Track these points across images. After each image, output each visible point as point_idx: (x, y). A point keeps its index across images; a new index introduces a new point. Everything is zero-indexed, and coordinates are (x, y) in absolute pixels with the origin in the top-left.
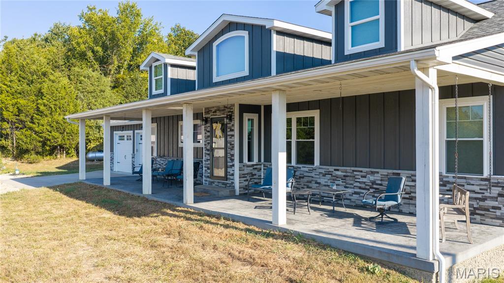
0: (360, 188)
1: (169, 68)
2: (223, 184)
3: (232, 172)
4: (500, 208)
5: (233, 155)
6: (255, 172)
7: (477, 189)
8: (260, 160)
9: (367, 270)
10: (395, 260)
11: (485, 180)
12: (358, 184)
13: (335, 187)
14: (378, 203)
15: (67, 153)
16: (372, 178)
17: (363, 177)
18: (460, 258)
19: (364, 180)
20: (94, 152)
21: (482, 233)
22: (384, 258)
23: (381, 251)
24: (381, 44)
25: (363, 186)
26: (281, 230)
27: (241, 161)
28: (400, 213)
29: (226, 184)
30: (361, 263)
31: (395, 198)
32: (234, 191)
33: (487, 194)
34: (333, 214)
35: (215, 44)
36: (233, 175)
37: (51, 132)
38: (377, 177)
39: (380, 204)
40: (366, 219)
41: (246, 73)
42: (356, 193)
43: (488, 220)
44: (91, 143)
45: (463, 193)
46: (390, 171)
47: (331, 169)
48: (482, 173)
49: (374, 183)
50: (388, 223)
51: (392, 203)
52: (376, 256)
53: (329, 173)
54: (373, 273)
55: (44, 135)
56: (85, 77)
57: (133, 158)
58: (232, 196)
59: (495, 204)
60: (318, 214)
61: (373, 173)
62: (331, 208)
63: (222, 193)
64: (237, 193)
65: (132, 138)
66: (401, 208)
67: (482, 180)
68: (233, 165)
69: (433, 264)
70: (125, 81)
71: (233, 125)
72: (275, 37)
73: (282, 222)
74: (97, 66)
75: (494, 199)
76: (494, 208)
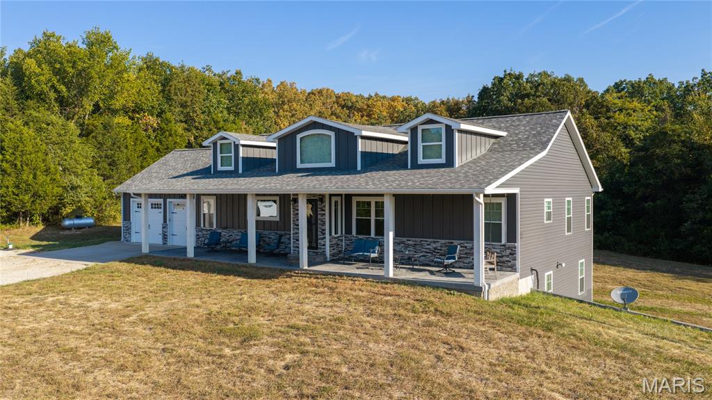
0: (426, 252)
1: (241, 148)
2: (314, 252)
3: (323, 243)
4: (510, 261)
5: (324, 230)
6: (339, 242)
7: (498, 251)
8: (342, 233)
9: (451, 294)
10: (463, 288)
11: (503, 245)
12: (424, 250)
13: (407, 252)
14: (445, 261)
15: (31, 220)
16: (434, 246)
17: (428, 245)
18: (492, 286)
19: (429, 247)
20: (70, 219)
21: (501, 275)
22: (458, 288)
23: (456, 285)
24: (443, 160)
25: (428, 251)
26: (392, 279)
27: (330, 234)
28: (454, 267)
29: (317, 253)
30: (447, 291)
31: (454, 258)
32: (326, 258)
33: (504, 254)
34: (413, 270)
35: (299, 136)
36: (324, 245)
37: (17, 195)
38: (438, 245)
39: (447, 262)
40: (437, 272)
41: (333, 164)
42: (423, 256)
43: (504, 269)
44: (65, 208)
45: (493, 253)
46: (447, 241)
47: (404, 239)
48: (501, 242)
49: (436, 248)
50: (450, 273)
51: (451, 261)
52: (454, 287)
53: (403, 243)
54: (454, 295)
55: (8, 199)
56: (48, 125)
57: (164, 228)
58: (324, 262)
59: (508, 259)
60: (404, 270)
61: (435, 242)
62: (411, 267)
63: (318, 260)
64: (328, 259)
65: (162, 206)
66: (454, 264)
67: (501, 245)
68: (325, 238)
69: (482, 288)
70: (97, 129)
71: (324, 206)
72: (360, 141)
73: (391, 275)
74: (56, 109)
75: (508, 256)
76: (507, 261)
